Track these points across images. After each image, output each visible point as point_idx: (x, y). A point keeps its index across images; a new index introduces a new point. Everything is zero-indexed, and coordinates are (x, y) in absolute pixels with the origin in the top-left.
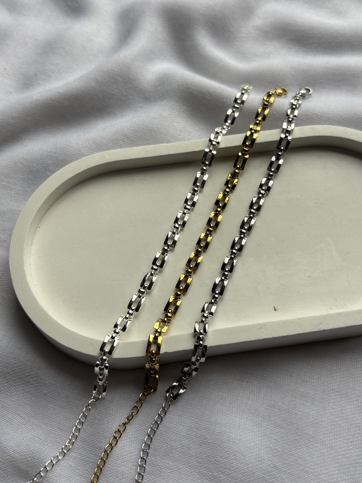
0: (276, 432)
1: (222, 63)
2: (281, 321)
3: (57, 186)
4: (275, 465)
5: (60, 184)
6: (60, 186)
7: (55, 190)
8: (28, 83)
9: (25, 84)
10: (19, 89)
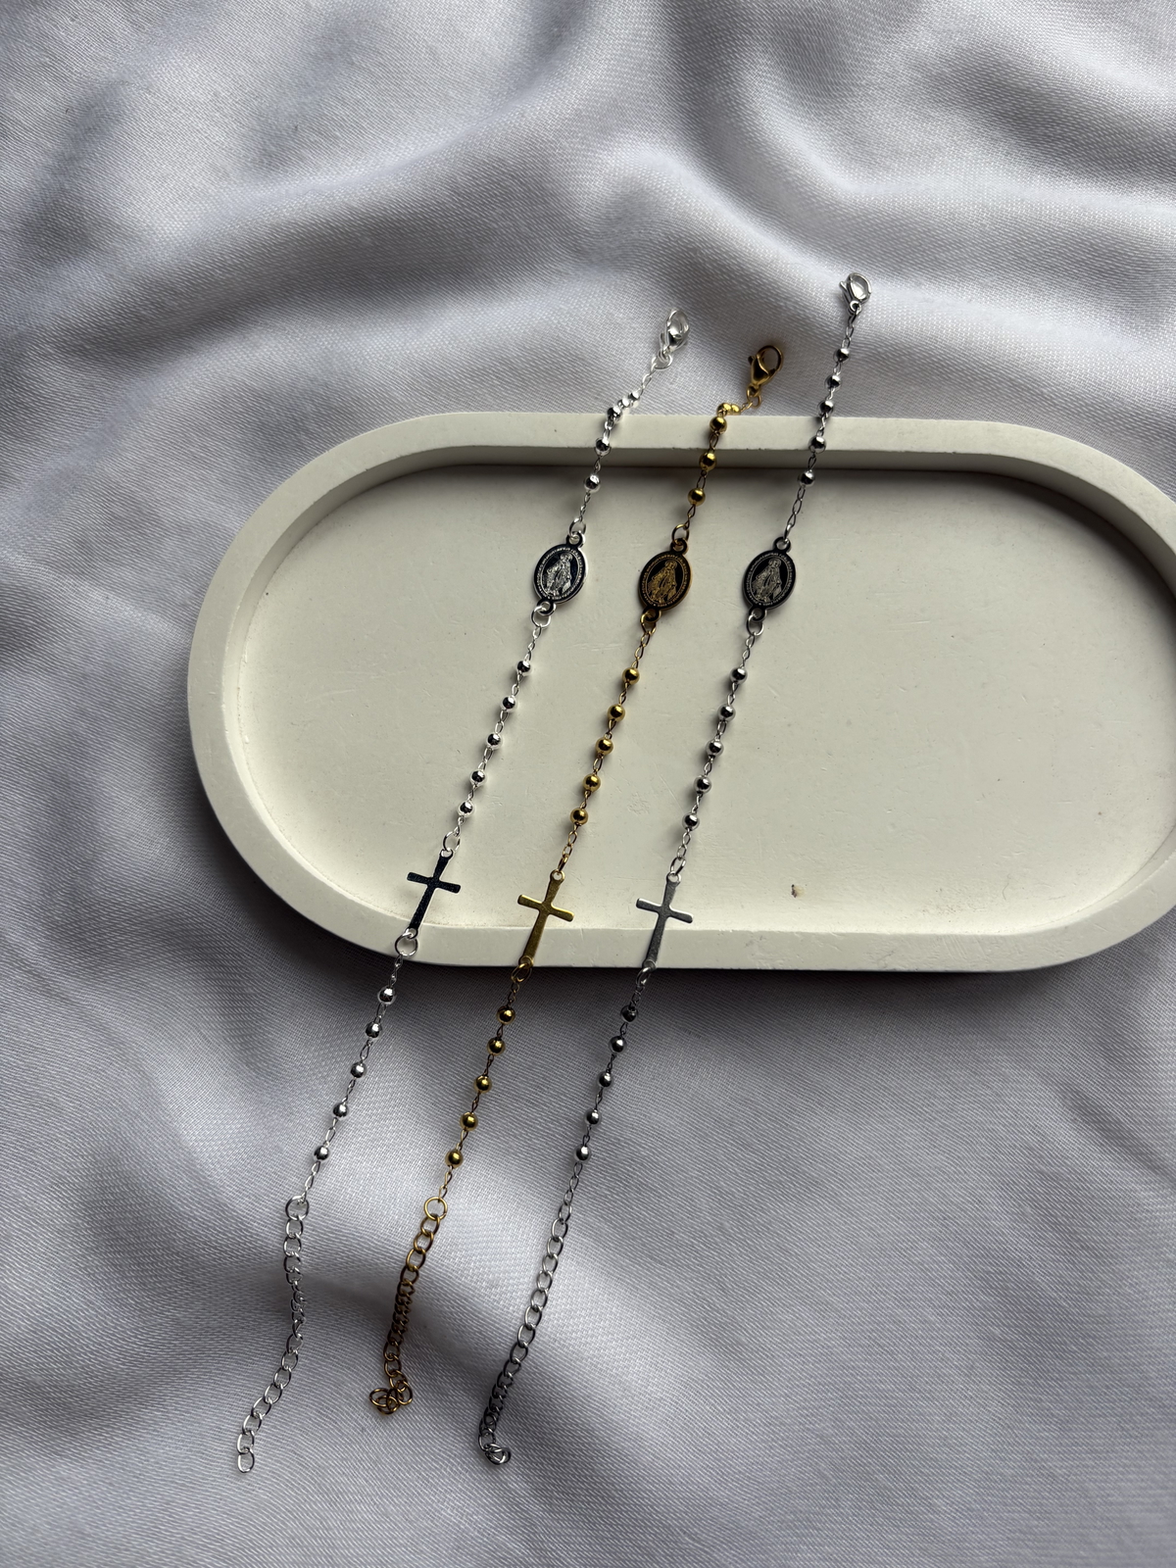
0: (740, 1158)
1: (798, 172)
2: (802, 933)
3: (317, 497)
5: (325, 492)
6: (324, 496)
7: (312, 506)
8: (274, 149)
9: (265, 150)
10: (249, 164)
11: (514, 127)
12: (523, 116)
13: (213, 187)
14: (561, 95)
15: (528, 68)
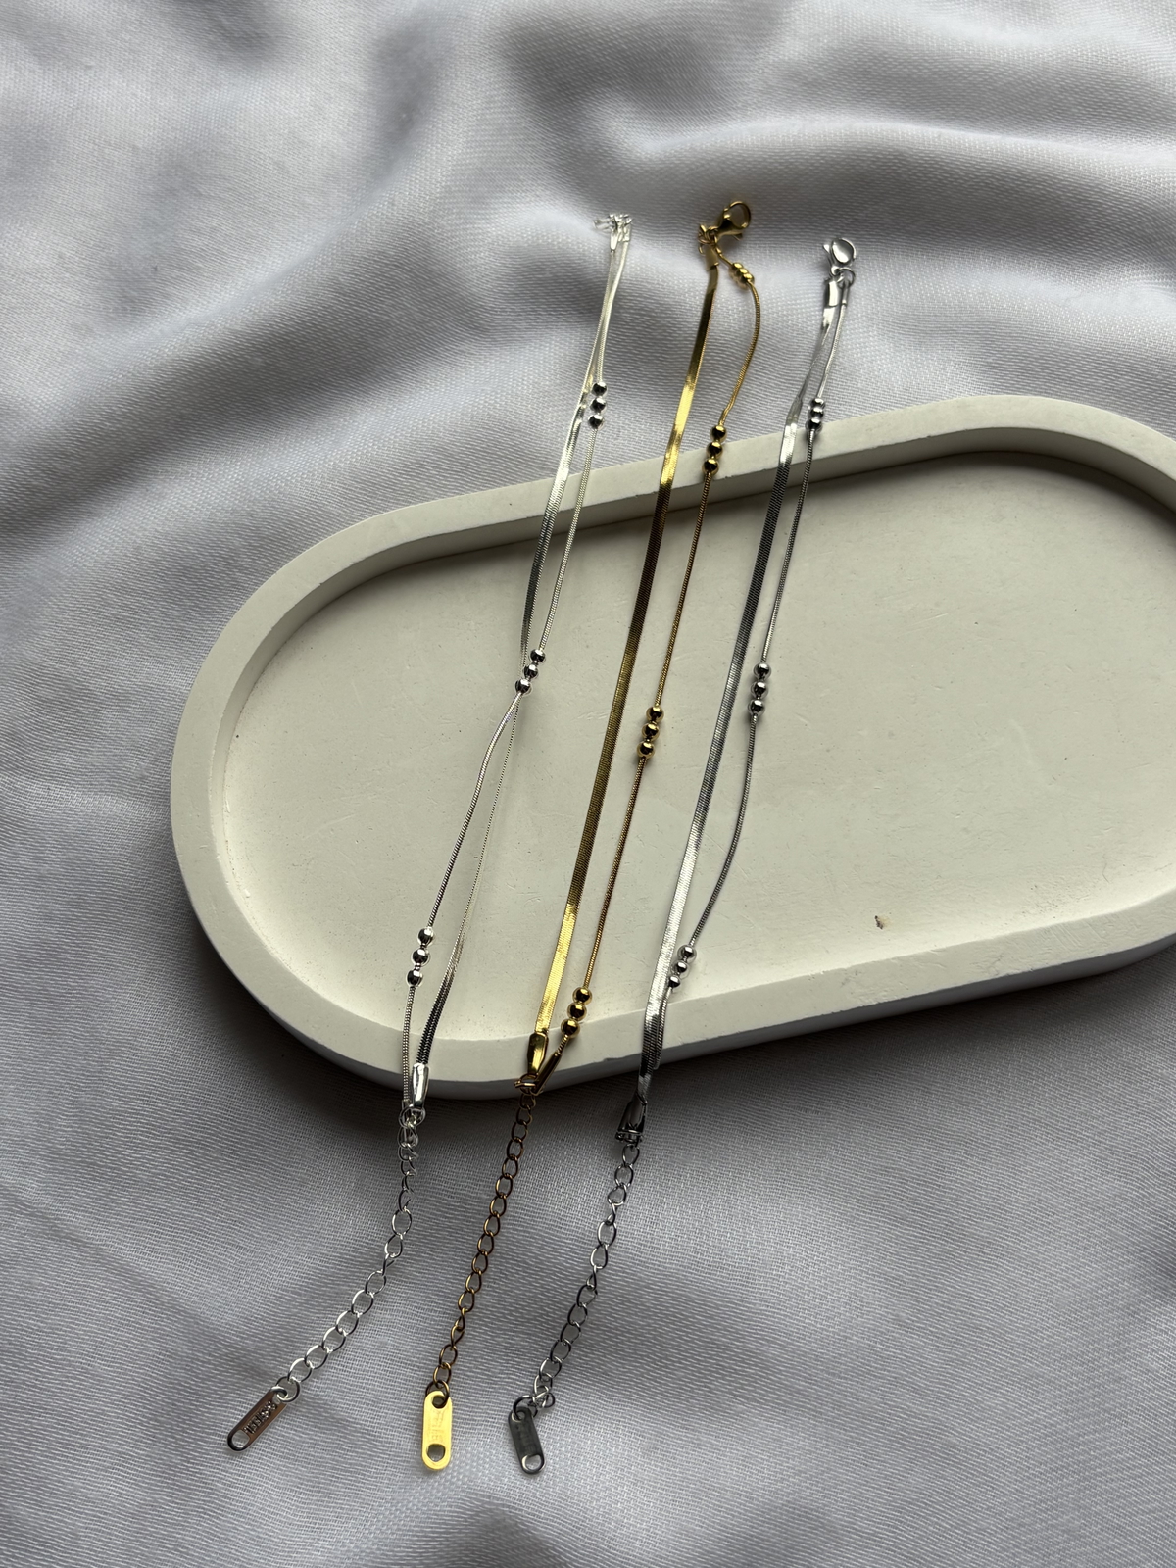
0: (897, 1235)
2: (898, 958)
4: (897, 1316)
5: (282, 615)
6: (281, 620)
8: (135, 294)
9: (125, 297)
10: (111, 315)
11: (387, 217)
12: (393, 205)
13: (79, 346)
14: (426, 175)
15: (382, 158)
